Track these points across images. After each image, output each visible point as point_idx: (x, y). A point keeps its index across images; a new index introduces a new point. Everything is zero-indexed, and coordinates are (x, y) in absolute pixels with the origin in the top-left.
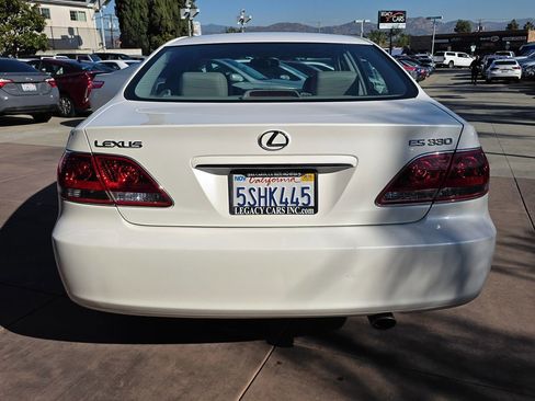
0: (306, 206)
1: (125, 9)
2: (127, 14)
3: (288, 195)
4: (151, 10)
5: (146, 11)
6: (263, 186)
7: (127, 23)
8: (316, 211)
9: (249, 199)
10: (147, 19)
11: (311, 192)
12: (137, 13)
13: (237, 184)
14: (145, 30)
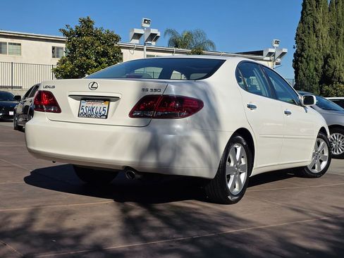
0: (103, 115)
1: (301, 62)
2: (303, 66)
3: (98, 110)
4: (326, 62)
5: (321, 63)
6: (90, 105)
7: (301, 73)
8: (106, 118)
9: (85, 111)
10: (321, 70)
11: (106, 109)
12: (312, 65)
13: (82, 104)
14: (318, 80)
